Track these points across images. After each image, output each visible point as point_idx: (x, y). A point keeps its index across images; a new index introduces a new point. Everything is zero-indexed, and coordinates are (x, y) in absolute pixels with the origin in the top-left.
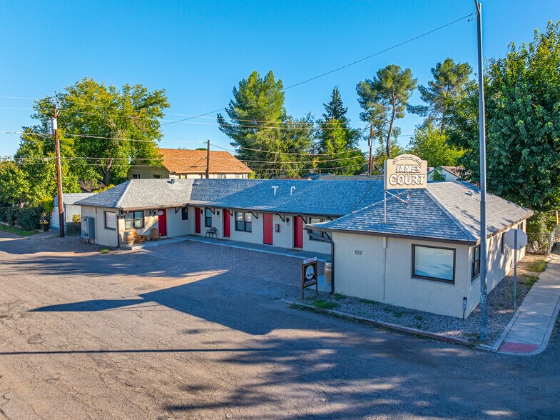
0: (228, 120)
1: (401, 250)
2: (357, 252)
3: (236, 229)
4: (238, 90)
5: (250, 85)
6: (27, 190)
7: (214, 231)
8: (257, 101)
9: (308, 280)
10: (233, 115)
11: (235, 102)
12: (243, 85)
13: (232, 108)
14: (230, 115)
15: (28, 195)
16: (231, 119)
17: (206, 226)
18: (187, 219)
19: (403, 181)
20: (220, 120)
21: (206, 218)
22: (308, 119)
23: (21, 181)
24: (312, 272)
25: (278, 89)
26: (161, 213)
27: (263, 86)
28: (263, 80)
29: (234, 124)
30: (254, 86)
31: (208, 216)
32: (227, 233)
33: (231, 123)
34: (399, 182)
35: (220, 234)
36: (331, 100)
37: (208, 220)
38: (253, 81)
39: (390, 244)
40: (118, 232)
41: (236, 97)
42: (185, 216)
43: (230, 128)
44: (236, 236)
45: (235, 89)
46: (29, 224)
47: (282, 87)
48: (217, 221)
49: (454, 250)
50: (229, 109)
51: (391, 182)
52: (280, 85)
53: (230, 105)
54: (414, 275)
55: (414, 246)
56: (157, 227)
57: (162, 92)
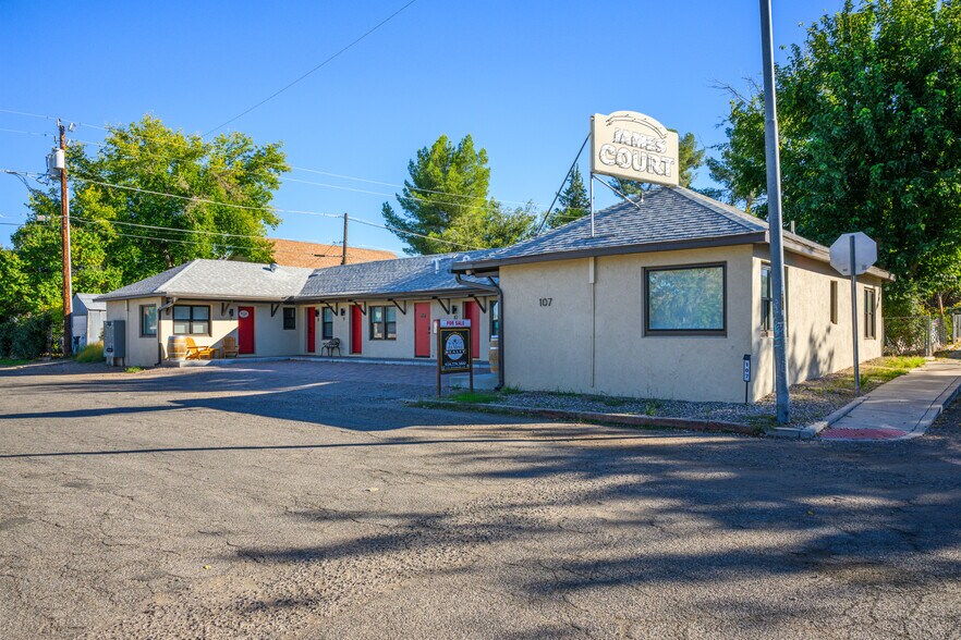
0: (399, 212)
1: (622, 281)
2: (544, 302)
3: (372, 337)
4: (416, 164)
5: (436, 156)
6: (25, 289)
7: (337, 344)
8: (445, 180)
9: (450, 360)
10: (407, 205)
11: (412, 183)
12: (424, 156)
13: (407, 195)
14: (403, 204)
15: (25, 297)
16: (404, 211)
17: (325, 337)
18: (294, 328)
19: (629, 161)
20: (387, 211)
21: (324, 324)
22: (528, 209)
23: (15, 273)
24: (461, 346)
25: (481, 163)
26: (245, 314)
27: (457, 159)
28: (456, 150)
29: (411, 219)
30: (441, 158)
31: (328, 320)
32: (356, 346)
33: (404, 217)
34: (619, 160)
35: (346, 350)
36: (568, 185)
37: (327, 326)
38: (439, 149)
39: (601, 275)
40: (159, 339)
41: (414, 176)
42: (289, 322)
43: (405, 226)
44: (372, 348)
45: (412, 164)
46: (26, 348)
47: (486, 161)
48: (341, 327)
49: (723, 265)
50: (403, 196)
51: (604, 158)
52: (482, 158)
53: (405, 190)
54: (648, 331)
55: (647, 272)
56: (236, 336)
57: (277, 146)
